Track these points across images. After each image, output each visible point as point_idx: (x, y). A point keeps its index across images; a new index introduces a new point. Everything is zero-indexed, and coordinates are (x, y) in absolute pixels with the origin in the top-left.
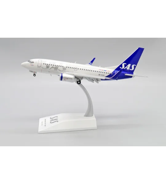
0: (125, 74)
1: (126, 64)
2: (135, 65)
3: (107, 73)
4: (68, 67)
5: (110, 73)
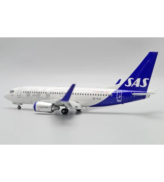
0: (133, 94)
1: (133, 79)
2: (148, 79)
3: (105, 95)
4: (52, 93)
5: (109, 95)
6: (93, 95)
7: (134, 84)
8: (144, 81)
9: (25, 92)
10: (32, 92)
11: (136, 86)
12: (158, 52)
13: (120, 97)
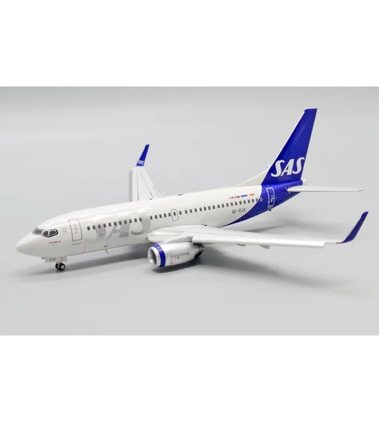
0: (288, 190)
1: (283, 161)
2: (303, 159)
3: (251, 201)
4: (154, 217)
5: (257, 200)
6: (232, 204)
7: (285, 171)
8: (299, 162)
9: (91, 228)
10: (110, 225)
11: (288, 174)
12: (316, 109)
13: (273, 200)
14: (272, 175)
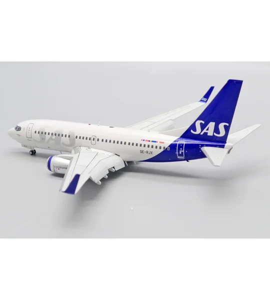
0: (202, 148)
1: (203, 122)
3: (158, 148)
4: (78, 137)
5: (164, 148)
6: (141, 145)
7: (205, 131)
8: (221, 126)
9: (37, 132)
10: (49, 134)
12: (242, 81)
13: (182, 153)
14: (192, 131)
